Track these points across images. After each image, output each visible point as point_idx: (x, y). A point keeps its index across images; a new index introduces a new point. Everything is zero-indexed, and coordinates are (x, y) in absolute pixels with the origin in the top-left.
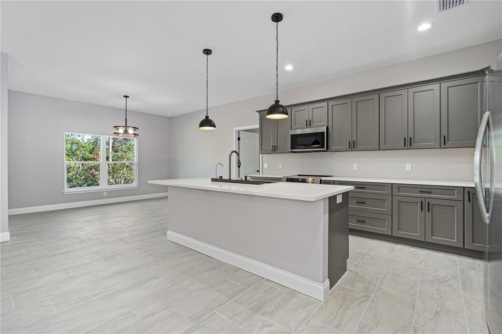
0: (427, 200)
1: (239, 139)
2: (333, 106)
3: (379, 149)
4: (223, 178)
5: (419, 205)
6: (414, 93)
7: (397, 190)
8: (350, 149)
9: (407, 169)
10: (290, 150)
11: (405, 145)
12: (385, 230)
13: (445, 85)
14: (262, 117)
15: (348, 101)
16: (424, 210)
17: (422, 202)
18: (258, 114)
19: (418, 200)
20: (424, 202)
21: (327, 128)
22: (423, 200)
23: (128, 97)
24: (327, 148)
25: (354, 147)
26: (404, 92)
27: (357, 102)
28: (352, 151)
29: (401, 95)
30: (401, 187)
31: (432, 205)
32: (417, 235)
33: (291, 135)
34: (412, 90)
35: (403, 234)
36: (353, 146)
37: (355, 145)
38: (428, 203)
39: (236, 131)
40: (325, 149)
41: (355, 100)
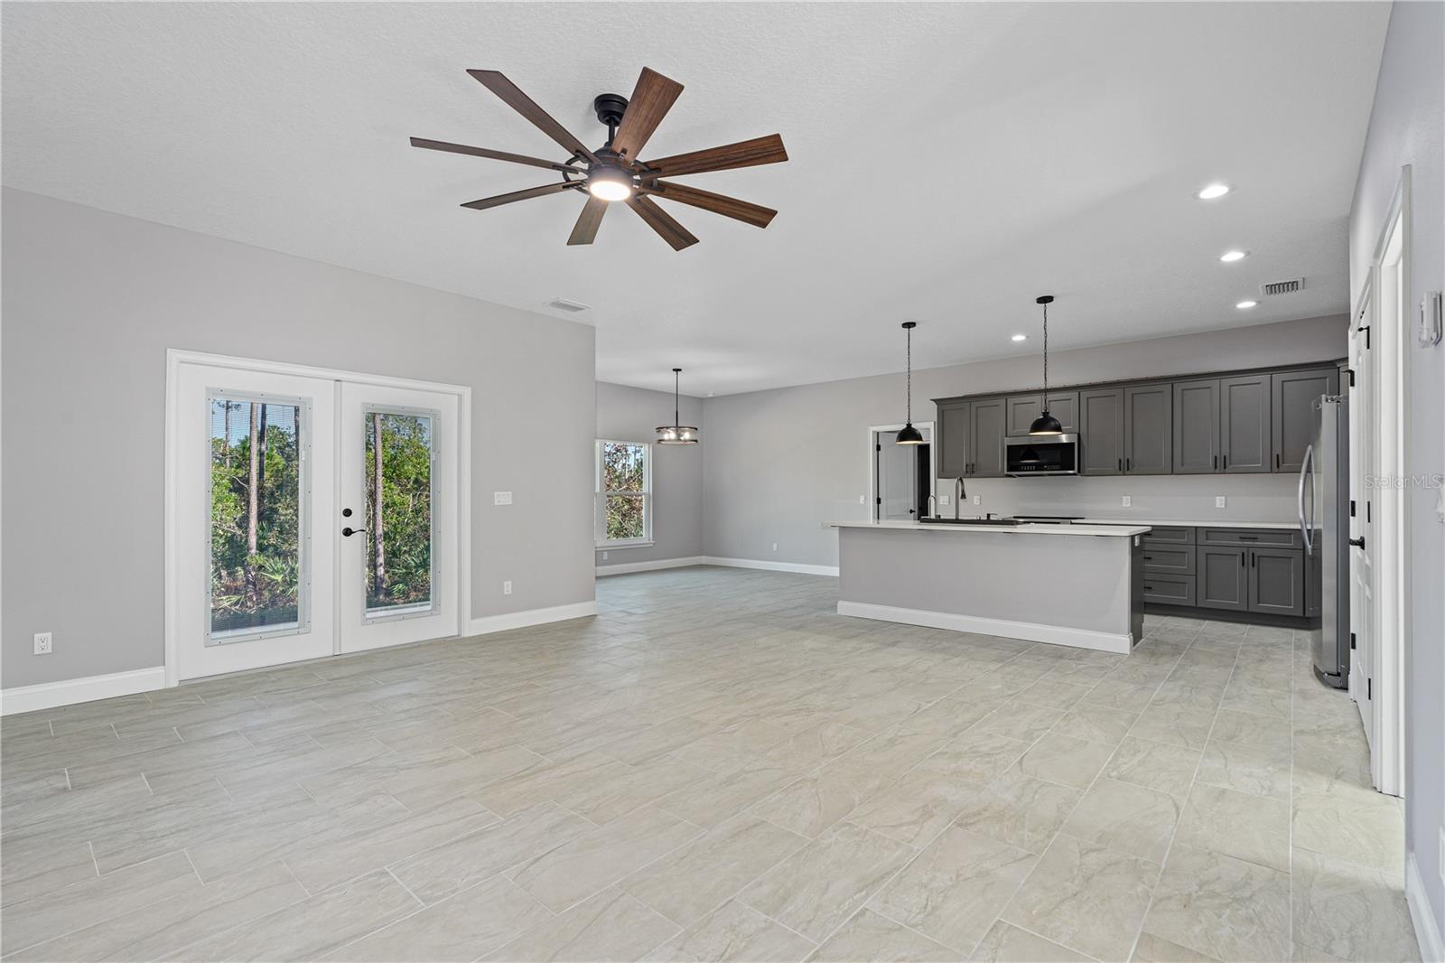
0: (1251, 551)
1: (878, 448)
2: (1090, 400)
3: (1172, 474)
4: (942, 517)
5: (1239, 559)
6: (1230, 386)
7: (1205, 536)
8: (1121, 472)
9: (1218, 505)
10: (1006, 472)
11: (1216, 467)
12: (1184, 599)
13: (1278, 378)
14: (943, 411)
15: (1117, 392)
16: (1246, 565)
17: (1243, 554)
18: (934, 405)
19: (1239, 552)
20: (1246, 553)
21: (1079, 435)
22: (1245, 550)
23: (680, 370)
24: (1079, 471)
25: (1128, 469)
26: (1215, 383)
27: (1133, 395)
28: (1124, 475)
29: (1209, 388)
30: (1209, 530)
31: (1259, 557)
32: (1235, 604)
33: (1008, 446)
34: (1227, 382)
35: (1213, 602)
36: (1126, 468)
37: (1130, 466)
38: (1253, 554)
39: (873, 432)
40: (1076, 471)
41: (1130, 391)
